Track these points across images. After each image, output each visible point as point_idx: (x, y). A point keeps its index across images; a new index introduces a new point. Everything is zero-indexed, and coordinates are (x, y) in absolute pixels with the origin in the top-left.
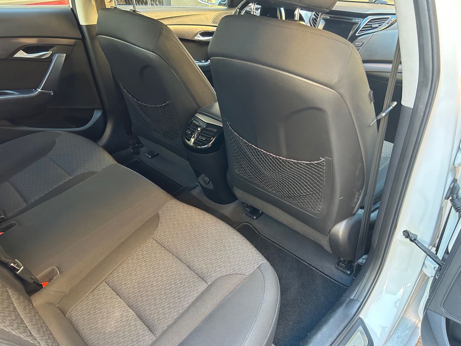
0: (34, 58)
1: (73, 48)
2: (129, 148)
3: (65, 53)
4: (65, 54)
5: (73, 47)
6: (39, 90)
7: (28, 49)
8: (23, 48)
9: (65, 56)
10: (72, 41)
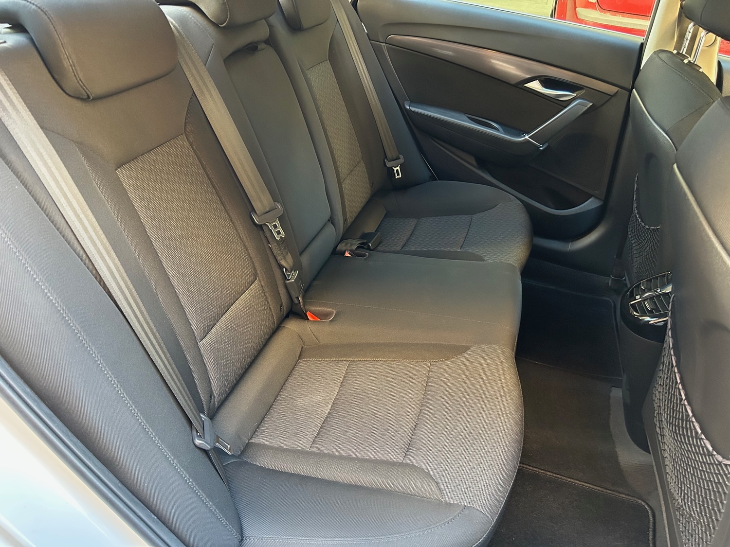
0: (547, 95)
1: (610, 99)
2: (610, 277)
3: (591, 102)
4: (591, 104)
5: (610, 97)
6: (527, 137)
7: (548, 82)
8: (543, 79)
9: (588, 106)
10: (613, 89)
